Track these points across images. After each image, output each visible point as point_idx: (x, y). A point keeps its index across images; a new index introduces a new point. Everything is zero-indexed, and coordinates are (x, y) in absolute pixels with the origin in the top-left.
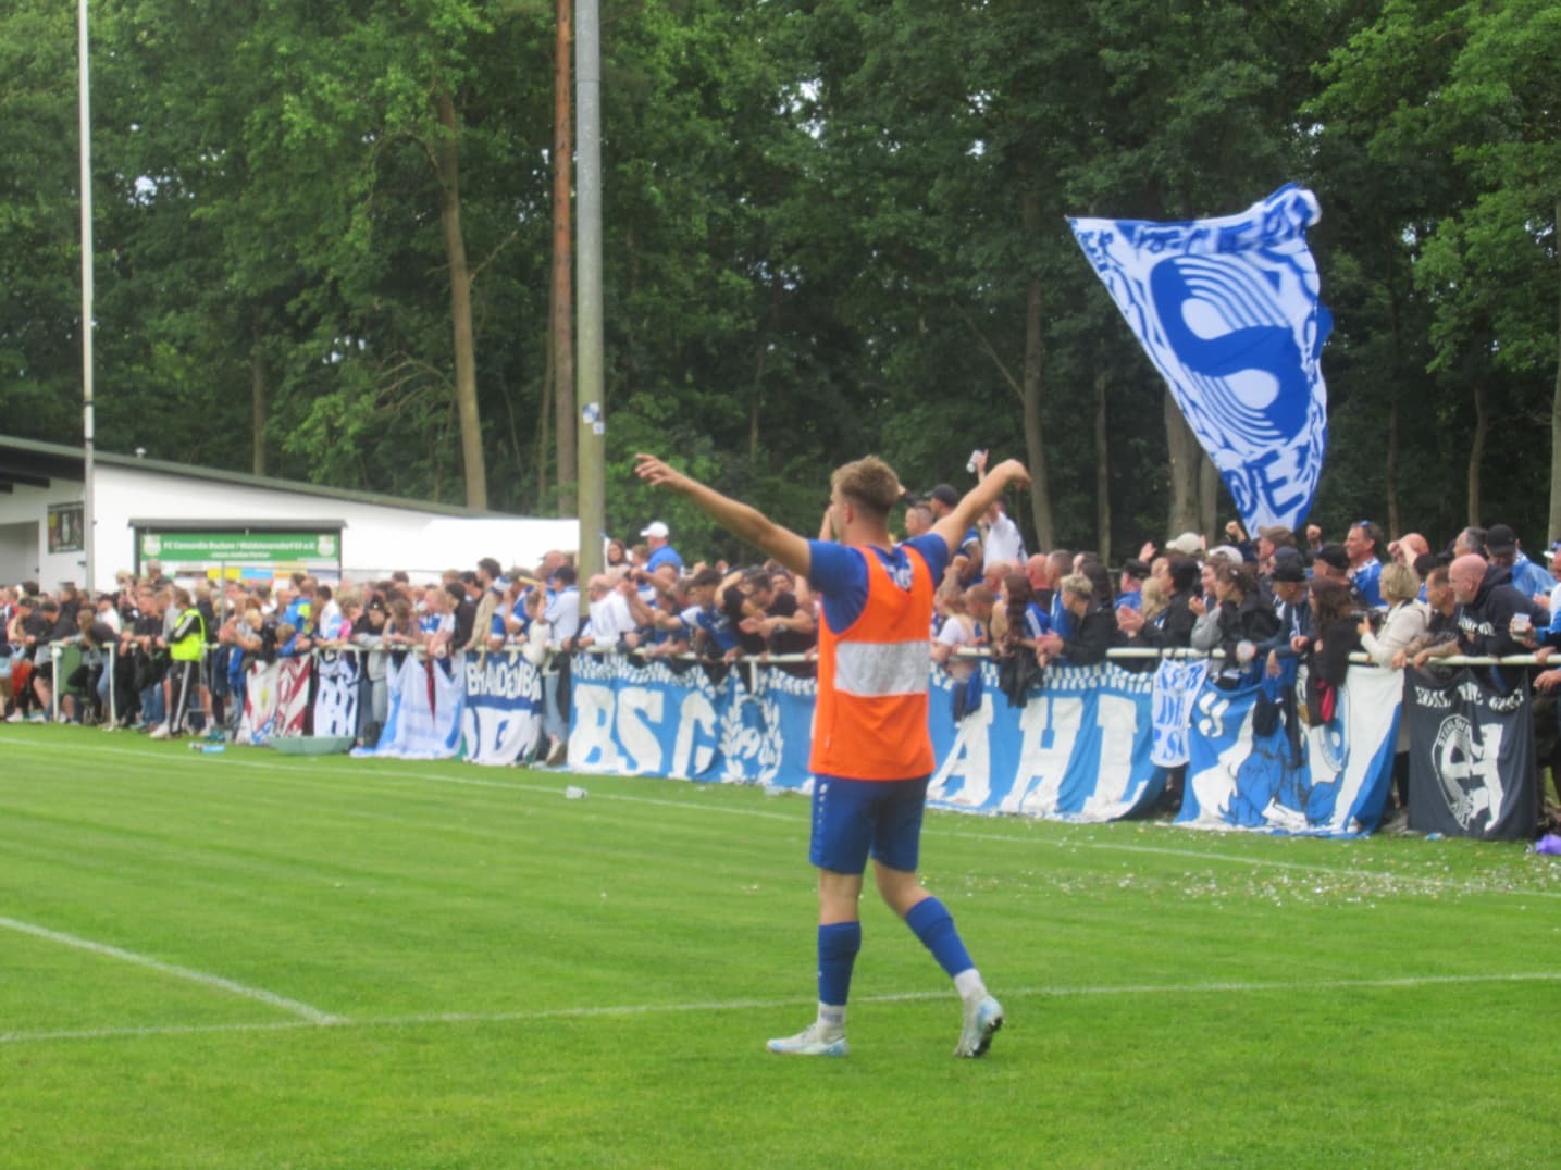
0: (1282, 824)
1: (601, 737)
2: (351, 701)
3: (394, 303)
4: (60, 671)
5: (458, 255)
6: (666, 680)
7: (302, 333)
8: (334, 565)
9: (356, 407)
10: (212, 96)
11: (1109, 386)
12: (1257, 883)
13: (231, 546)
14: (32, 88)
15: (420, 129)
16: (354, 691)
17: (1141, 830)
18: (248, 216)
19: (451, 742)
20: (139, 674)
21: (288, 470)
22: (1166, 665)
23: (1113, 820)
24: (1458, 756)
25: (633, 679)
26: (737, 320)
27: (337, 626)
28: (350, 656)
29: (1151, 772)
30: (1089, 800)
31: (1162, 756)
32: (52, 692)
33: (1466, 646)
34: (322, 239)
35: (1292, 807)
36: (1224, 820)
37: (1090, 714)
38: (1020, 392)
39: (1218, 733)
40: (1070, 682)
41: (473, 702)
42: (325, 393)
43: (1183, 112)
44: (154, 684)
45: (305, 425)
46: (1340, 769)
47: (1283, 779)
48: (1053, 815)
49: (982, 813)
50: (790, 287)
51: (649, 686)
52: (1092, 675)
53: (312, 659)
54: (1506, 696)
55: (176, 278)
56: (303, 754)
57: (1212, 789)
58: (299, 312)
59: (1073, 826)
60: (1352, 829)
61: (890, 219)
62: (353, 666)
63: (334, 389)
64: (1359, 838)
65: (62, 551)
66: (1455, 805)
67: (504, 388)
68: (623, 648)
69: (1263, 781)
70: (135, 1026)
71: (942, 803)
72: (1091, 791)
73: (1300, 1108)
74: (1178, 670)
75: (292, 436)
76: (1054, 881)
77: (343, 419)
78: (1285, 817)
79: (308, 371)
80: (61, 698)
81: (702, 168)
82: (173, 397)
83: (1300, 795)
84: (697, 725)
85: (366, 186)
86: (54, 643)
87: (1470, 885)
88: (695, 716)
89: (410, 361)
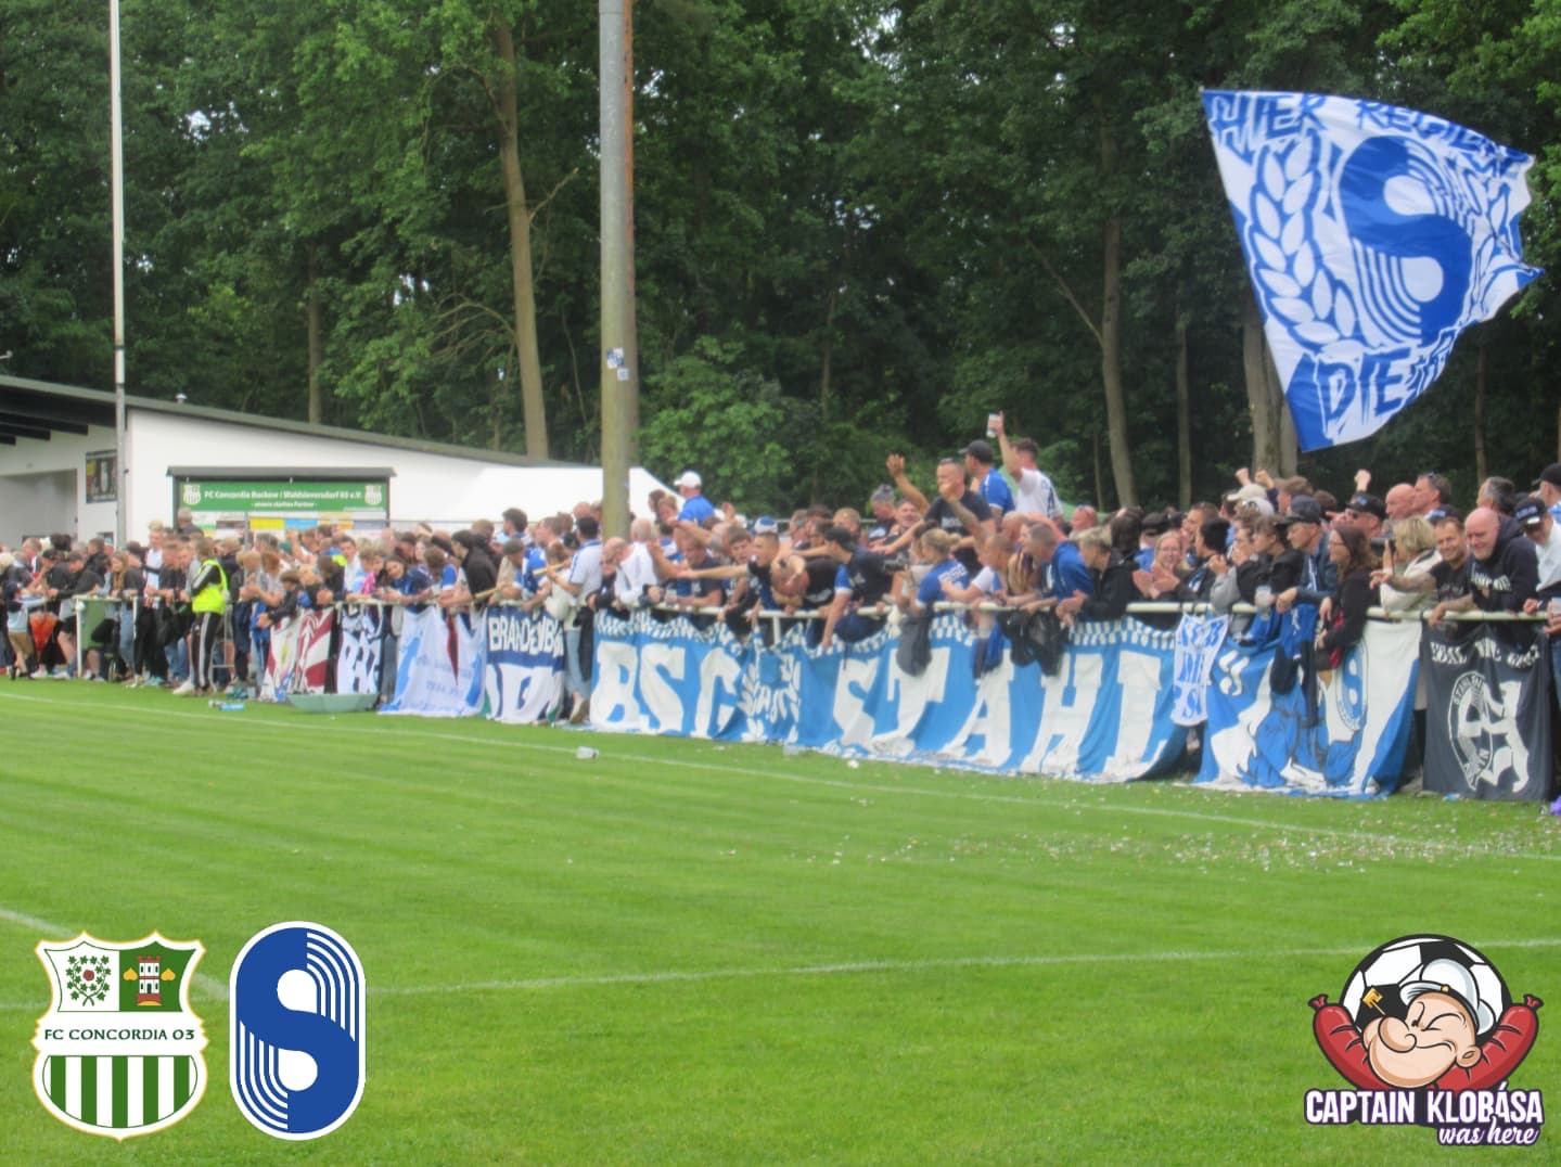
0: (1300, 785)
1: (624, 695)
2: (372, 657)
3: (452, 243)
4: (83, 626)
5: (517, 193)
6: (690, 636)
7: (359, 274)
8: (381, 515)
9: (410, 350)
10: (263, 27)
11: (1190, 329)
12: (1253, 846)
13: (276, 495)
14: (81, 19)
15: (477, 62)
16: (377, 646)
17: (1157, 791)
18: (300, 152)
19: (473, 698)
20: (162, 629)
21: (341, 417)
22: (1187, 620)
23: (1132, 781)
24: (1473, 715)
25: (655, 634)
26: (808, 261)
27: (362, 579)
28: (373, 610)
29: (1170, 732)
30: (1109, 759)
31: (1182, 716)
32: (74, 647)
33: (1481, 601)
34: (377, 177)
35: (1310, 768)
36: (1243, 781)
37: (1110, 670)
38: (1097, 334)
39: (1238, 692)
40: (1090, 637)
41: (496, 658)
42: (380, 337)
43: (1263, 47)
44: (178, 639)
45: (359, 369)
46: (1357, 727)
47: (1298, 738)
48: (1072, 775)
49: (1003, 772)
50: (866, 226)
51: (671, 642)
52: (1112, 630)
53: (335, 613)
54: (1523, 652)
55: (227, 217)
56: (324, 712)
57: (1231, 749)
58: (354, 251)
59: (1090, 786)
60: (1370, 790)
61: (960, 157)
62: (375, 620)
63: (390, 332)
64: (1376, 799)
65: (100, 501)
66: (1468, 765)
67: (567, 332)
68: (646, 603)
69: (1282, 739)
70: (25, 1001)
71: (961, 763)
72: (1111, 752)
73: (1206, 1083)
74: (1198, 625)
75: (346, 380)
76: (1046, 845)
77: (398, 363)
78: (1304, 777)
79: (363, 314)
80: (85, 654)
81: (772, 103)
82: (230, 339)
83: (1317, 755)
84: (719, 682)
85: (421, 121)
86: (77, 597)
87: (1475, 848)
88: (716, 673)
89: (468, 303)
